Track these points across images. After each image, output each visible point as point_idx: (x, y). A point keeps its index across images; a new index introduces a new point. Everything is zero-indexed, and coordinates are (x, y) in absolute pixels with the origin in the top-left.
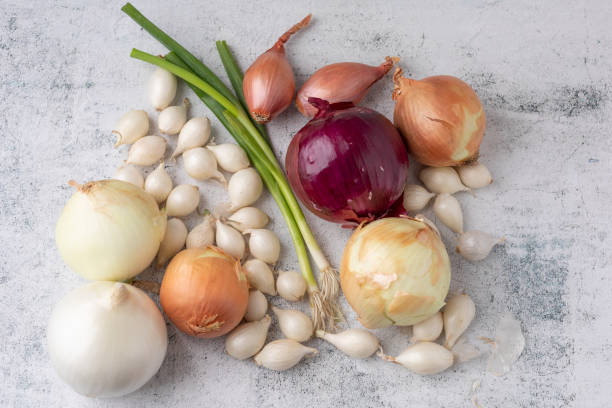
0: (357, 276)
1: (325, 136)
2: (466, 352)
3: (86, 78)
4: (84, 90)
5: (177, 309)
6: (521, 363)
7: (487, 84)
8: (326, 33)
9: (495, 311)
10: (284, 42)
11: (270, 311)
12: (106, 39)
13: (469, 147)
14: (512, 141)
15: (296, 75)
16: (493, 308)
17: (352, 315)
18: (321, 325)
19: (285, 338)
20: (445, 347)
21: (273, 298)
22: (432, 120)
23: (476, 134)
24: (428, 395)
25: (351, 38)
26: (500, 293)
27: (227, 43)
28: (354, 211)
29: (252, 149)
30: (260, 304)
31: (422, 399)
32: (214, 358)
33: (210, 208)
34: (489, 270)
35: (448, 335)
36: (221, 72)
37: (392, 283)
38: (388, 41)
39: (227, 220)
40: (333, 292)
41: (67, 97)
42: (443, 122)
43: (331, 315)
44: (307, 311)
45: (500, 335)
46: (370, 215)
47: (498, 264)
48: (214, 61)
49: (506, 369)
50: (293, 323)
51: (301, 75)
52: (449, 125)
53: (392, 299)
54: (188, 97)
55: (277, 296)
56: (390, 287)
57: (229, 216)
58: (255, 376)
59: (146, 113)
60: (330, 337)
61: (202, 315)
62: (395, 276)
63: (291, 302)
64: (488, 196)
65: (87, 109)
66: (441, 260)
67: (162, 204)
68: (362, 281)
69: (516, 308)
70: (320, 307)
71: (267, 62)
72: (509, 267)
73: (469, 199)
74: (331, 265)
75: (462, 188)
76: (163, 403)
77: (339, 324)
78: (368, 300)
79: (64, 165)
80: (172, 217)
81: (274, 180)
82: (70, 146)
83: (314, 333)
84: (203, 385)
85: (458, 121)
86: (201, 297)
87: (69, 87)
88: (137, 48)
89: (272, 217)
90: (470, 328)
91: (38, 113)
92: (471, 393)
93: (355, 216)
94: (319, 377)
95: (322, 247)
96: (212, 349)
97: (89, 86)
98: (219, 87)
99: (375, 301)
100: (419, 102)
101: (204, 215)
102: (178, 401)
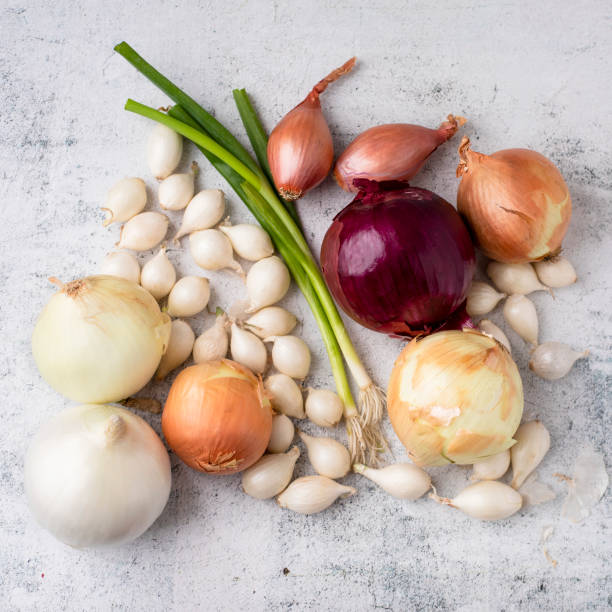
0: (411, 409)
1: (374, 231)
2: (538, 493)
3: (66, 134)
4: (65, 148)
5: (185, 443)
6: (603, 506)
7: (573, 153)
8: (373, 81)
9: (572, 441)
10: (319, 92)
11: (297, 440)
12: (91, 83)
13: (550, 243)
14: (602, 226)
15: (334, 134)
16: (572, 437)
17: (398, 445)
18: (360, 457)
19: (317, 474)
20: (512, 487)
21: (300, 423)
22: (507, 210)
23: (561, 227)
24: (490, 544)
25: (404, 87)
26: (580, 419)
27: (247, 91)
28: (407, 323)
29: (278, 232)
30: (286, 430)
31: (483, 549)
32: (226, 496)
33: (223, 306)
34: (568, 390)
35: (516, 473)
36: (238, 128)
37: (453, 419)
38: (450, 95)
39: (245, 324)
40: (375, 416)
41: (41, 158)
42: (520, 214)
43: (373, 445)
44: (342, 439)
45: (578, 471)
46: (425, 327)
47: (579, 383)
48: (229, 115)
49: (585, 512)
50: (326, 456)
51: (340, 135)
52: (528, 217)
53: (451, 437)
54: (196, 160)
55: (307, 419)
56: (451, 424)
57: (248, 318)
58: (277, 519)
59: (143, 181)
60: (371, 473)
61: (217, 451)
62: (457, 411)
63: (323, 428)
64: (570, 296)
65: (68, 173)
66: (513, 388)
67: (163, 301)
68: (417, 414)
69: (599, 437)
70: (360, 436)
71: (300, 122)
72: (592, 386)
73: (546, 300)
74: (374, 382)
75: (539, 287)
76: (163, 550)
77: (382, 456)
78: (422, 438)
79: (38, 245)
80: (177, 318)
81: (305, 272)
82: (45, 221)
83: (352, 467)
84: (214, 529)
85: (539, 213)
86: (216, 430)
87: (45, 144)
88: (132, 98)
89: (300, 317)
90: (544, 463)
91: (5, 177)
92: (542, 542)
93: (407, 329)
94: (357, 521)
95: (362, 357)
96: (224, 484)
97: (70, 143)
98: (237, 151)
99: (431, 439)
100: (491, 186)
101: (215, 314)
102: (182, 548)
